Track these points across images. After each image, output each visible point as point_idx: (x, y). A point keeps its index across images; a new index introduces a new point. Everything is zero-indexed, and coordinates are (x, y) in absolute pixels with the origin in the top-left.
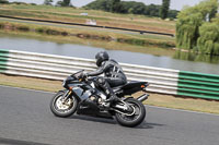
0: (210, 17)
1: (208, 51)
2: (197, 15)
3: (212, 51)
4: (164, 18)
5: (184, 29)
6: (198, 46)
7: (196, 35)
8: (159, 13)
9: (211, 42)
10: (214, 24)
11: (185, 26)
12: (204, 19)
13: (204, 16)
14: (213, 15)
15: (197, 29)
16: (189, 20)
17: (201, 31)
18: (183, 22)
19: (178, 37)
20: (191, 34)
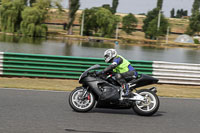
0: (31, 2)
1: (31, 33)
3: (35, 33)
5: (8, 14)
6: (22, 29)
7: (19, 19)
9: (33, 25)
10: (35, 9)
11: (8, 11)
12: (26, 4)
13: (26, 1)
15: (19, 14)
16: (11, 6)
17: (23, 16)
18: (7, 8)
19: (3, 21)
20: (15, 18)
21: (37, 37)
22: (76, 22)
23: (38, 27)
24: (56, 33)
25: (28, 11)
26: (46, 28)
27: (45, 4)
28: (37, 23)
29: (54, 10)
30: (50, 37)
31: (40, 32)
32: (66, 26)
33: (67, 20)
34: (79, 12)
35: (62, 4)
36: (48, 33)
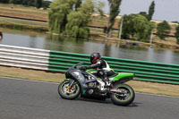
0: (76, 7)
1: (75, 34)
2: (65, 5)
3: (78, 34)
4: (39, 7)
5: (55, 16)
6: (67, 31)
7: (65, 22)
8: (35, 3)
9: (76, 27)
10: (79, 13)
11: (56, 14)
12: (71, 8)
13: (71, 5)
14: (78, 5)
15: (65, 17)
16: (59, 9)
17: (69, 19)
18: (54, 11)
19: (51, 23)
20: (61, 20)
21: (80, 38)
22: (115, 26)
23: (82, 29)
24: (97, 36)
25: (73, 14)
26: (88, 30)
27: (88, 9)
28: (81, 26)
29: (96, 15)
30: (91, 38)
31: (83, 33)
32: (106, 30)
33: (107, 24)
34: (118, 17)
35: (103, 9)
36: (89, 35)
